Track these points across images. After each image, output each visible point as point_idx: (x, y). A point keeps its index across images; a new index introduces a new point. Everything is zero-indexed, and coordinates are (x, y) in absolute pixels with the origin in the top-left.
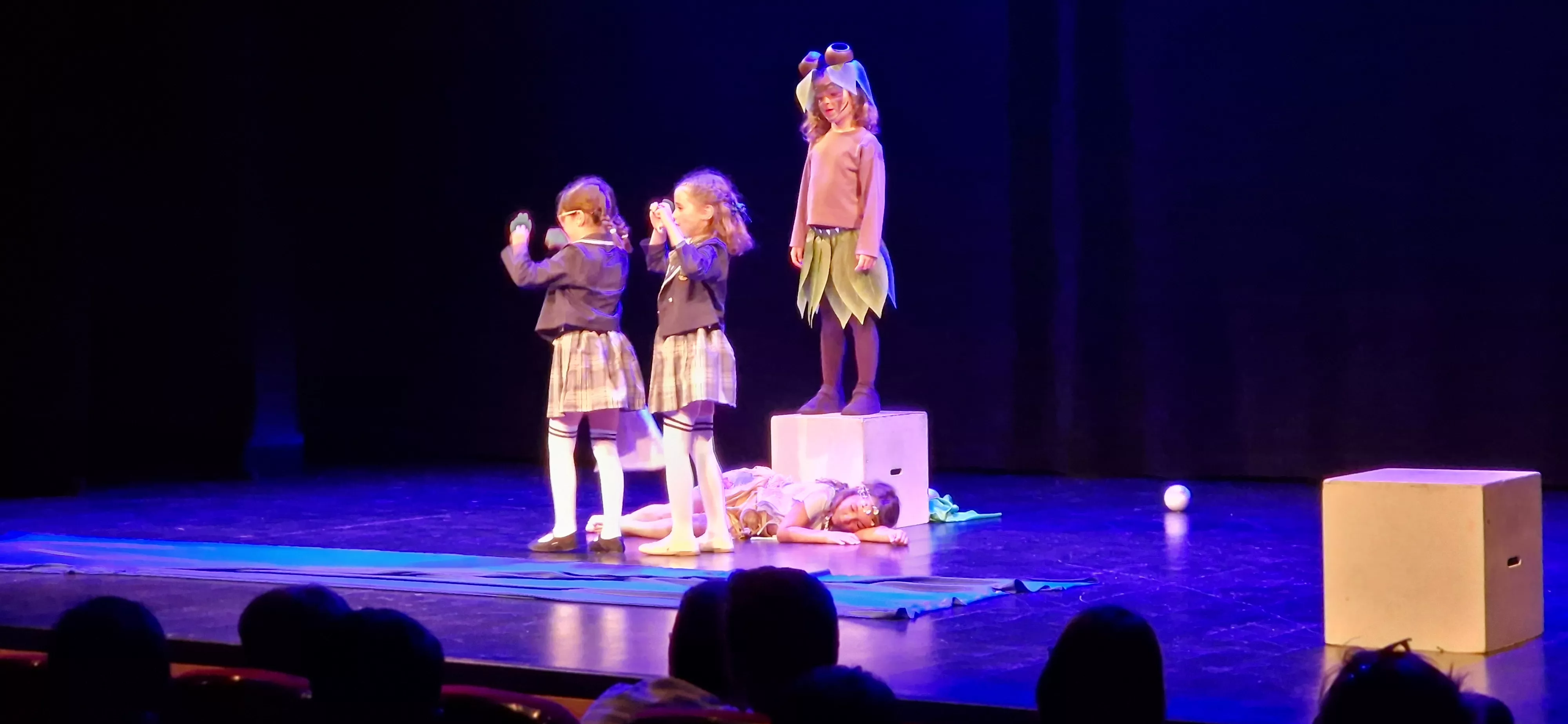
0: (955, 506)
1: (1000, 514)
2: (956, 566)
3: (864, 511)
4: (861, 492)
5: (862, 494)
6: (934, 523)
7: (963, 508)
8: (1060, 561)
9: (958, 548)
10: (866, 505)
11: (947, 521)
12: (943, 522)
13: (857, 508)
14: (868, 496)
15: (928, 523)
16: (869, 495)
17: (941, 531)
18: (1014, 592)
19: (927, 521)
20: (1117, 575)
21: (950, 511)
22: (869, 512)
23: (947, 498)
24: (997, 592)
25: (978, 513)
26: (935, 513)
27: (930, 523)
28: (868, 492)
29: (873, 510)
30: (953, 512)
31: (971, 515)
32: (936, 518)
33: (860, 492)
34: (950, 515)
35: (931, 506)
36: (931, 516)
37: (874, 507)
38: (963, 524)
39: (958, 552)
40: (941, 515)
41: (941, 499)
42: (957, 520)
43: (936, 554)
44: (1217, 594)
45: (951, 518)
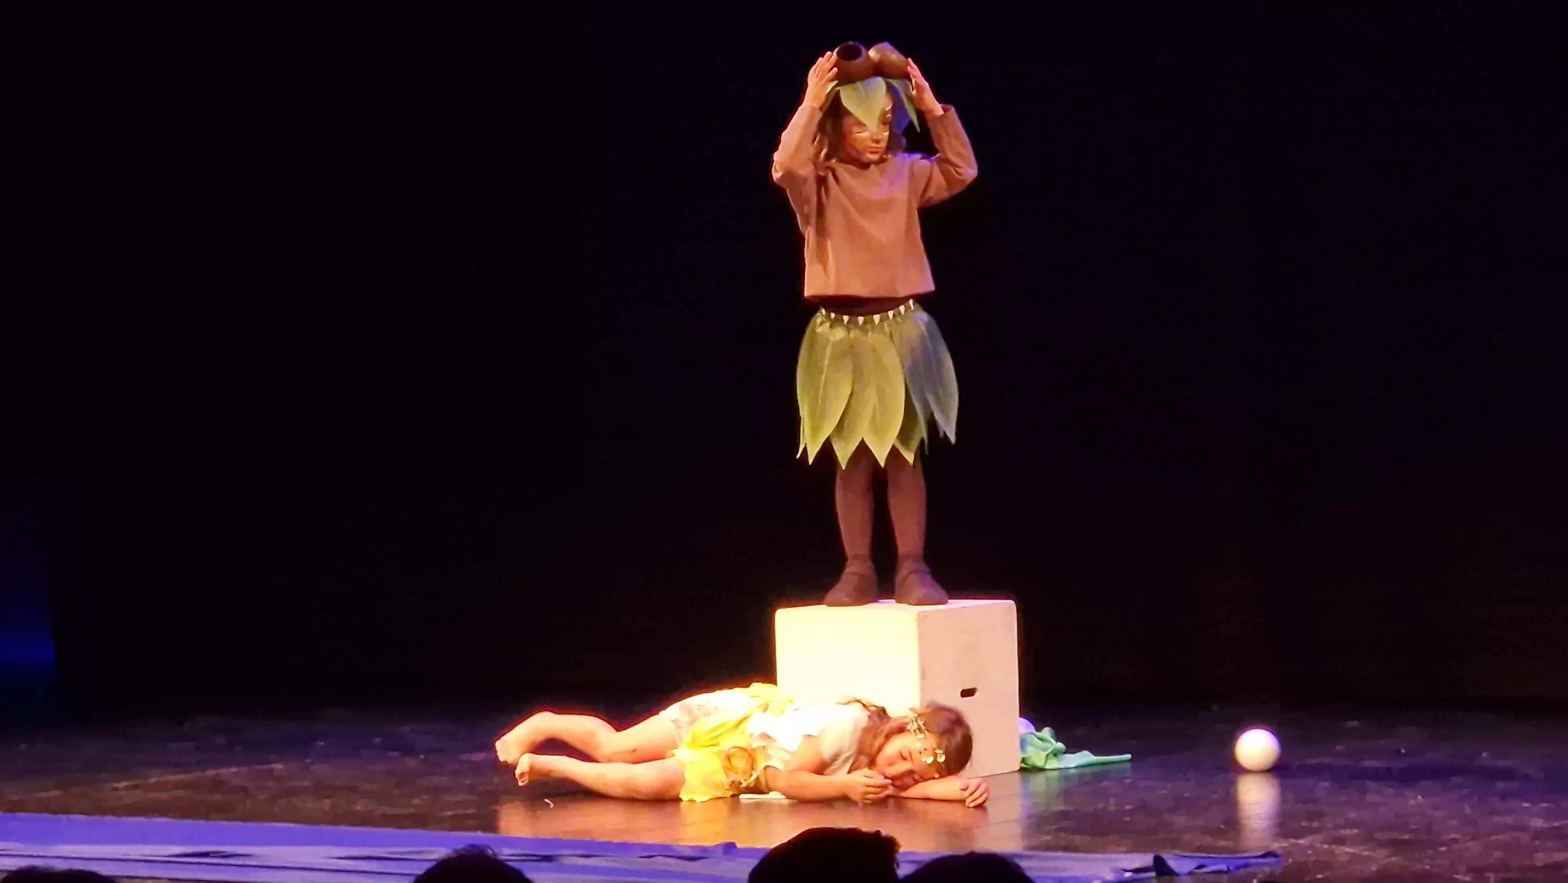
0: (1060, 745)
1: (1129, 756)
2: (1063, 834)
3: (923, 760)
4: (913, 728)
5: (915, 731)
6: (1027, 770)
7: (1073, 747)
8: (1222, 827)
9: (1062, 808)
10: (925, 750)
11: (1047, 767)
12: (1042, 770)
13: (911, 754)
14: (924, 733)
15: (1019, 771)
16: (926, 732)
17: (1038, 782)
18: (1153, 874)
19: (1018, 768)
20: (1311, 847)
21: (1051, 752)
22: (930, 760)
23: (1047, 732)
24: (1128, 875)
25: (1095, 754)
26: (1029, 756)
27: (1022, 770)
28: (923, 727)
29: (935, 755)
30: (1056, 754)
31: (1085, 757)
32: (1030, 762)
33: (911, 728)
34: (1052, 759)
35: (1023, 743)
36: (1023, 760)
37: (939, 751)
38: (1073, 771)
39: (1064, 815)
40: (1038, 760)
41: (1038, 733)
42: (1062, 767)
43: (1030, 817)
44: (1465, 875)
45: (1053, 764)
